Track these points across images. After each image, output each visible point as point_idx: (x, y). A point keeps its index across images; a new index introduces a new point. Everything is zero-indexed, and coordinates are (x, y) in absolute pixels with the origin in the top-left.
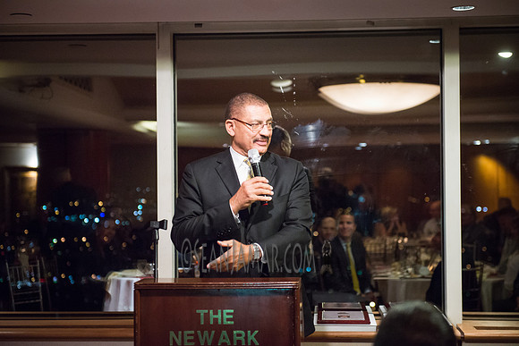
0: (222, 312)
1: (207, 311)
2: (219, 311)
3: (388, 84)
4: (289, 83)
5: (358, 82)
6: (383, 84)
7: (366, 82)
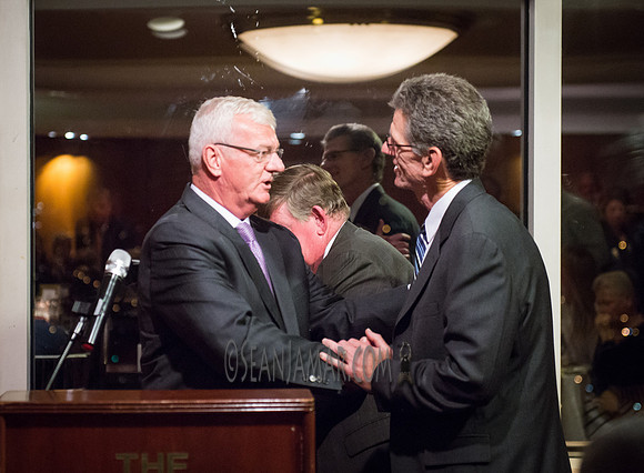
0: (165, 457)
1: (135, 456)
2: (161, 454)
3: (363, 27)
4: (178, 24)
5: (310, 23)
6: (356, 27)
7: (325, 22)
